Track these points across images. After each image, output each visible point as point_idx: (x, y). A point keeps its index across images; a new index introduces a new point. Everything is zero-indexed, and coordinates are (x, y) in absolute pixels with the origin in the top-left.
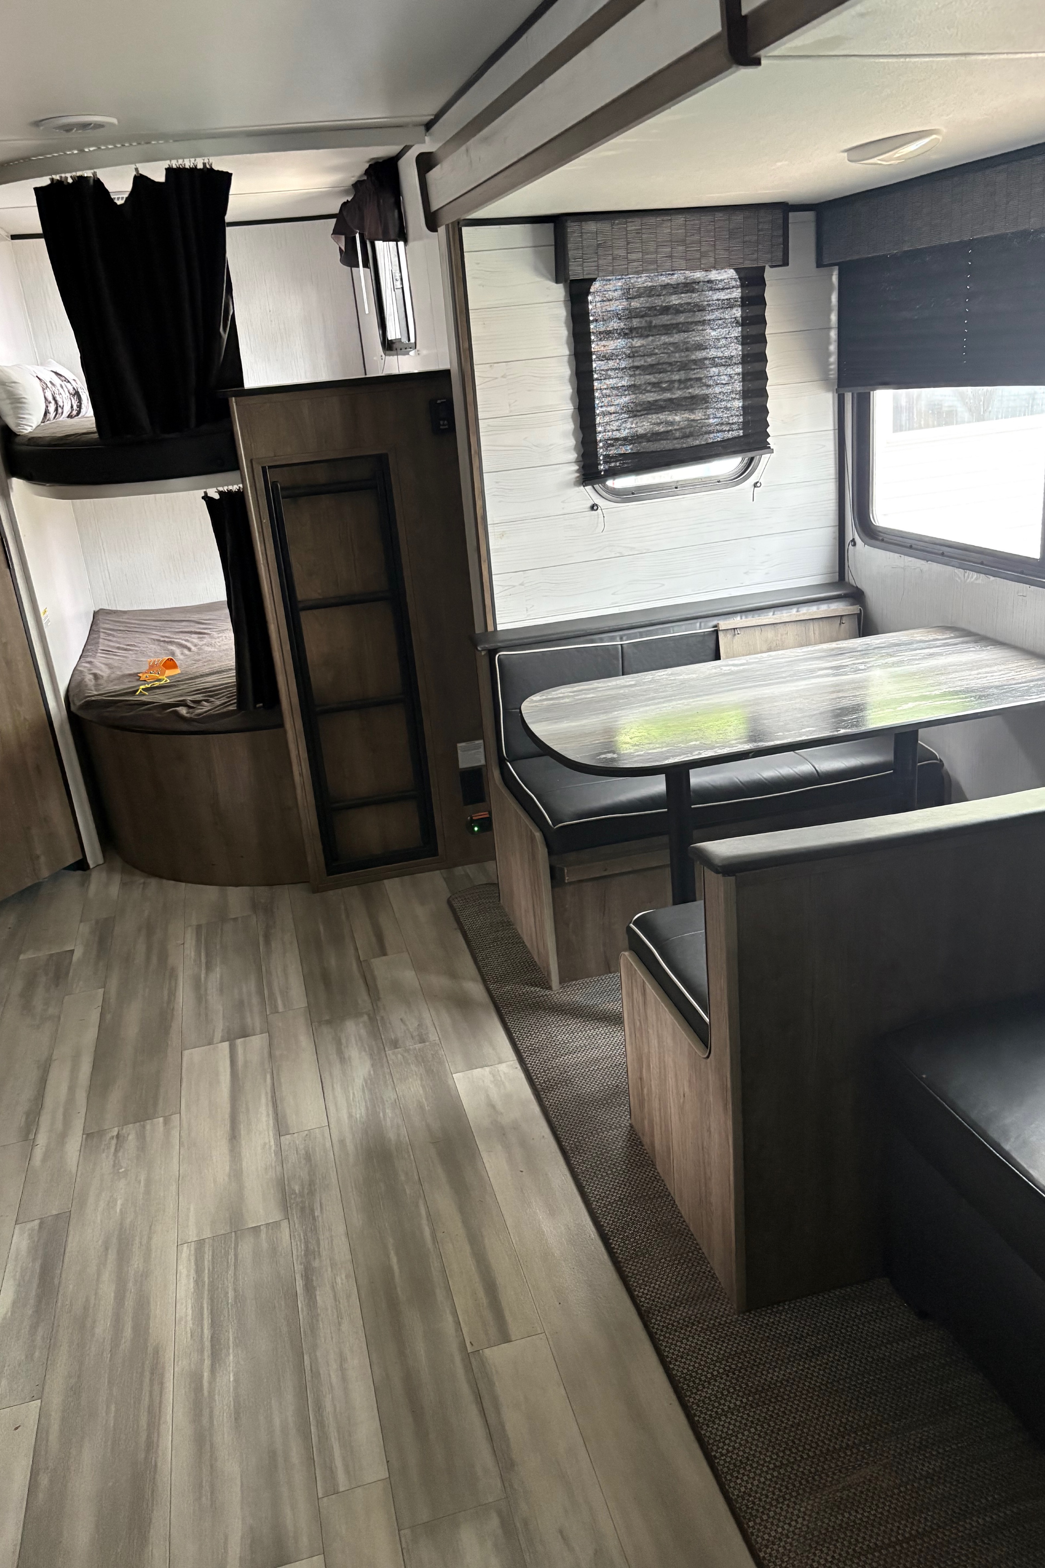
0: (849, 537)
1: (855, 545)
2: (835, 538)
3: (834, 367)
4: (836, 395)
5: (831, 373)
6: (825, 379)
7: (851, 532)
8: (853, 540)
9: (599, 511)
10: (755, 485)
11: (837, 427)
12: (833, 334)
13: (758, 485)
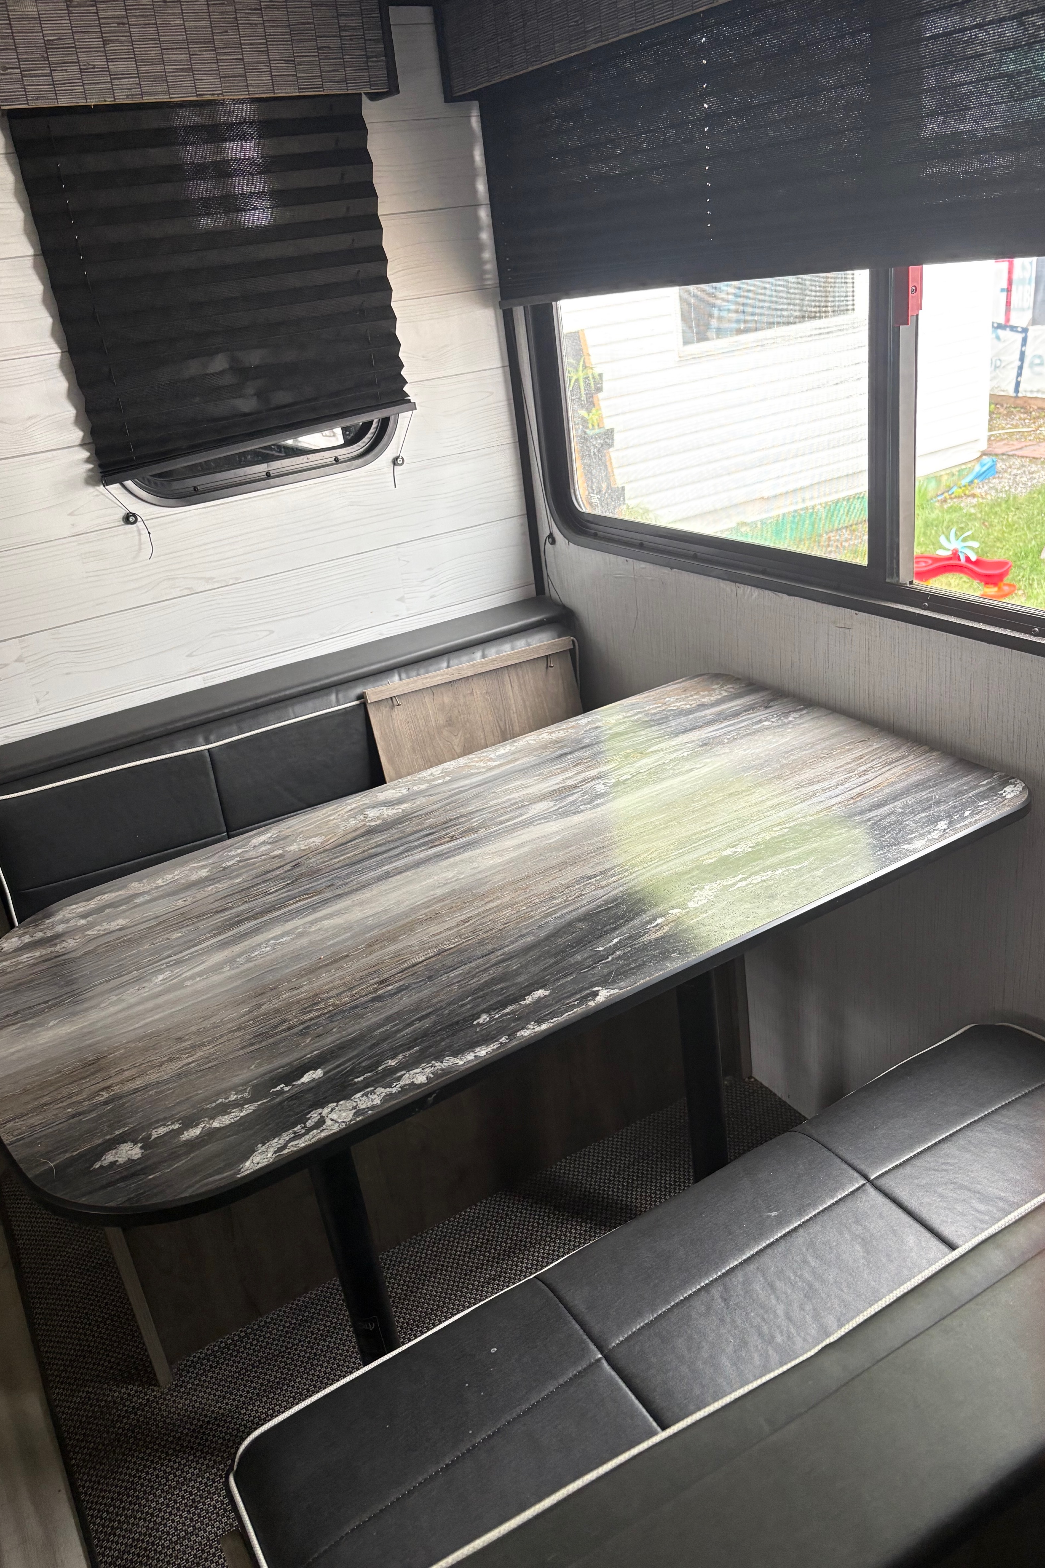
0: (544, 532)
1: (553, 542)
2: (523, 534)
3: (490, 267)
4: (500, 312)
5: (487, 276)
6: (480, 288)
7: (547, 523)
8: (551, 536)
9: (139, 524)
10: (395, 462)
11: (507, 364)
12: (484, 214)
13: (400, 461)
